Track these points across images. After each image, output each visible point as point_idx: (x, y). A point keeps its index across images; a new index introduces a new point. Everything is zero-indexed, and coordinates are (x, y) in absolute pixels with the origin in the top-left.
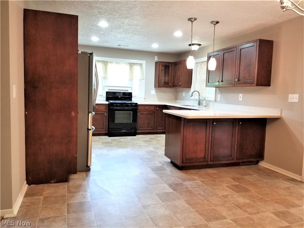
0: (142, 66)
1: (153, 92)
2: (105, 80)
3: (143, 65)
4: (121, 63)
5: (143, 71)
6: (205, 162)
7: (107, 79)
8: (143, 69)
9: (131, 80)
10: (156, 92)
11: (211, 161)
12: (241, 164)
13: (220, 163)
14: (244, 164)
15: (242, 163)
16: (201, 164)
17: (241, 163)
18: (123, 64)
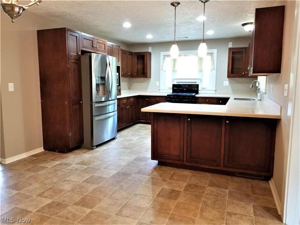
0: (213, 56)
1: (226, 82)
2: (174, 73)
3: (214, 54)
4: (190, 54)
5: (214, 61)
6: (180, 161)
7: (176, 72)
8: (213, 58)
9: (201, 71)
10: (230, 83)
11: (187, 162)
12: (237, 175)
13: (199, 166)
14: (241, 176)
15: (239, 173)
16: (175, 162)
17: (237, 173)
18: (191, 56)
